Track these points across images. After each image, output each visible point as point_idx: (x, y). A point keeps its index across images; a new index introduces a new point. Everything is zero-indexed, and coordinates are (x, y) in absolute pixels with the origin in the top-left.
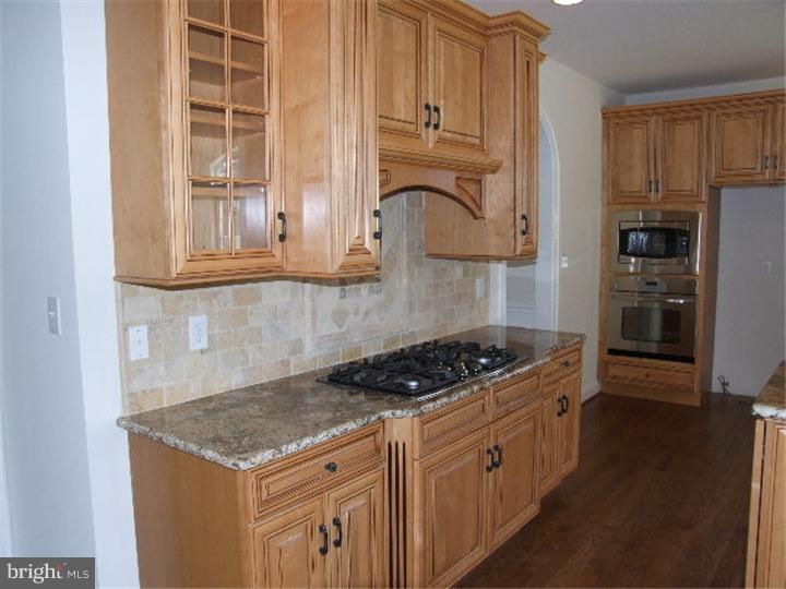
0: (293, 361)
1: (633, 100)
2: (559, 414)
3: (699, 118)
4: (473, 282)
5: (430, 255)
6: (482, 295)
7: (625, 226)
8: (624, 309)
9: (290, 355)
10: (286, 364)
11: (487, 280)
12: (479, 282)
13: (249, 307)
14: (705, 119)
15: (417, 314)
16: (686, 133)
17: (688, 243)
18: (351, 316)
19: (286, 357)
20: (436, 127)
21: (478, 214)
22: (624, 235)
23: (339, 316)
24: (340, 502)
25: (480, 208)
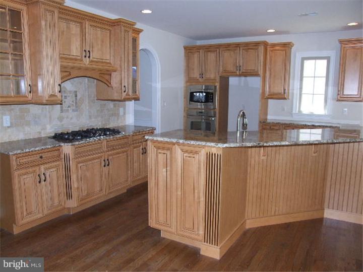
0: (42, 132)
1: (199, 43)
2: (143, 154)
3: (216, 51)
4: (118, 110)
5: (98, 100)
6: (123, 114)
7: (192, 91)
8: (192, 122)
9: (42, 130)
10: (40, 133)
11: (125, 109)
12: (121, 110)
13: (26, 114)
14: (218, 51)
15: (93, 120)
16: (212, 56)
17: (213, 97)
18: (65, 119)
19: (40, 131)
20: (89, 57)
21: (110, 85)
22: (192, 94)
23: (61, 119)
24: (46, 169)
25: (110, 83)
